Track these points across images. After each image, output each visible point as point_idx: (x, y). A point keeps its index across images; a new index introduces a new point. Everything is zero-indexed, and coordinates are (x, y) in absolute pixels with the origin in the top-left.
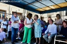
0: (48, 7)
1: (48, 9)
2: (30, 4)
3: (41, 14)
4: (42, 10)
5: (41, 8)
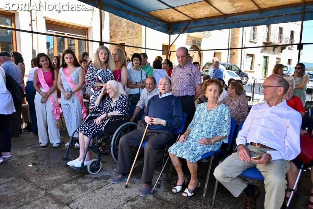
0: (208, 2)
1: (202, 12)
5: (174, 8)
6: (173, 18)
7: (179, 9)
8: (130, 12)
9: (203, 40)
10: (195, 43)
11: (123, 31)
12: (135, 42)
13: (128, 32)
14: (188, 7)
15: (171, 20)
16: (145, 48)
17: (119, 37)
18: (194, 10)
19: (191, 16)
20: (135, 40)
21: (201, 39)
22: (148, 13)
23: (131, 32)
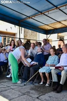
0: (60, 22)
1: (58, 26)
2: (29, 17)
3: (47, 34)
4: (49, 28)
5: (47, 25)
6: (48, 29)
7: (49, 25)
8: (30, 27)
9: (65, 37)
10: (61, 38)
11: (30, 35)
12: (35, 39)
13: (32, 34)
14: (53, 24)
15: (47, 29)
16: (39, 41)
17: (28, 37)
18: (55, 25)
19: (54, 27)
20: (35, 38)
21: (64, 37)
22: (38, 27)
23: (33, 34)
